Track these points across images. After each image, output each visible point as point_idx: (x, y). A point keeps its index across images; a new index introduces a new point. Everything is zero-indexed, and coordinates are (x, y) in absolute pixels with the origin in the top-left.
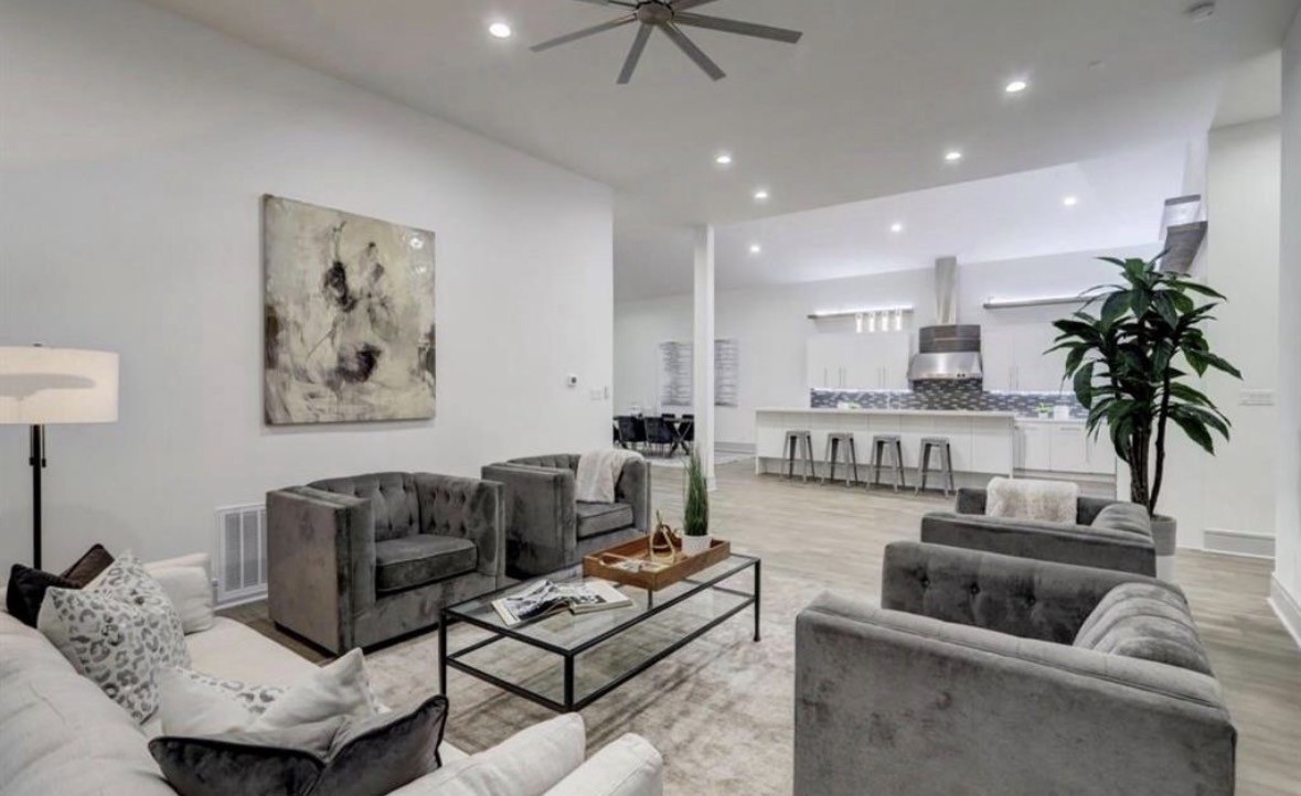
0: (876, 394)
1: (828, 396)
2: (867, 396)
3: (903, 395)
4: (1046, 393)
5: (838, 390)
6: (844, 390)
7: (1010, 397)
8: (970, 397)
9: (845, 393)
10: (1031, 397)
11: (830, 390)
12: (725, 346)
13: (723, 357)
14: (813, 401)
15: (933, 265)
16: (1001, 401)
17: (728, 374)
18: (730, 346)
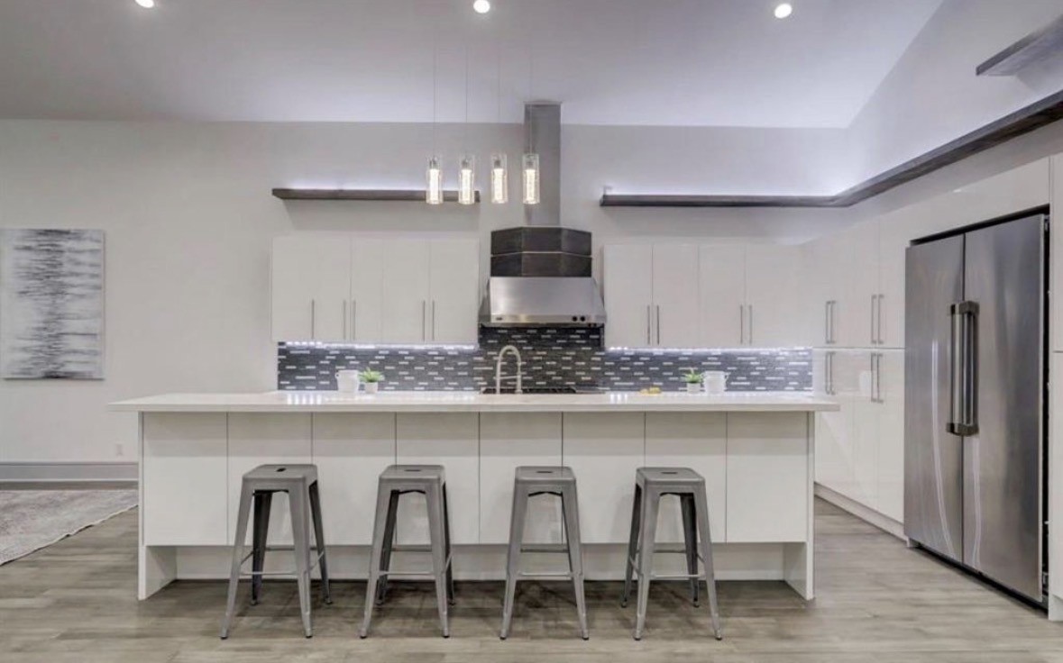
0: (411, 353)
1: (316, 356)
2: (394, 356)
3: (462, 355)
4: (689, 351)
5: (337, 345)
6: (349, 346)
7: (636, 357)
8: (576, 358)
9: (352, 352)
10: (667, 357)
11: (320, 345)
12: (66, 244)
13: (67, 268)
14: (281, 367)
15: (519, 118)
16: (624, 364)
17: (74, 307)
18: (88, 245)
